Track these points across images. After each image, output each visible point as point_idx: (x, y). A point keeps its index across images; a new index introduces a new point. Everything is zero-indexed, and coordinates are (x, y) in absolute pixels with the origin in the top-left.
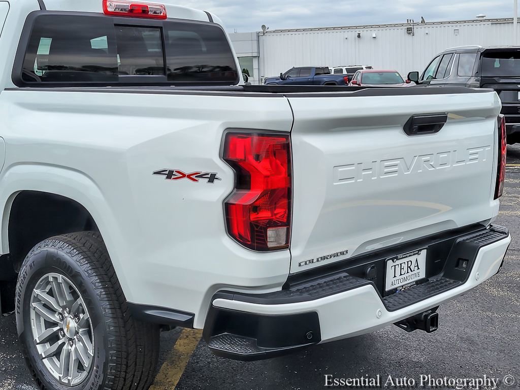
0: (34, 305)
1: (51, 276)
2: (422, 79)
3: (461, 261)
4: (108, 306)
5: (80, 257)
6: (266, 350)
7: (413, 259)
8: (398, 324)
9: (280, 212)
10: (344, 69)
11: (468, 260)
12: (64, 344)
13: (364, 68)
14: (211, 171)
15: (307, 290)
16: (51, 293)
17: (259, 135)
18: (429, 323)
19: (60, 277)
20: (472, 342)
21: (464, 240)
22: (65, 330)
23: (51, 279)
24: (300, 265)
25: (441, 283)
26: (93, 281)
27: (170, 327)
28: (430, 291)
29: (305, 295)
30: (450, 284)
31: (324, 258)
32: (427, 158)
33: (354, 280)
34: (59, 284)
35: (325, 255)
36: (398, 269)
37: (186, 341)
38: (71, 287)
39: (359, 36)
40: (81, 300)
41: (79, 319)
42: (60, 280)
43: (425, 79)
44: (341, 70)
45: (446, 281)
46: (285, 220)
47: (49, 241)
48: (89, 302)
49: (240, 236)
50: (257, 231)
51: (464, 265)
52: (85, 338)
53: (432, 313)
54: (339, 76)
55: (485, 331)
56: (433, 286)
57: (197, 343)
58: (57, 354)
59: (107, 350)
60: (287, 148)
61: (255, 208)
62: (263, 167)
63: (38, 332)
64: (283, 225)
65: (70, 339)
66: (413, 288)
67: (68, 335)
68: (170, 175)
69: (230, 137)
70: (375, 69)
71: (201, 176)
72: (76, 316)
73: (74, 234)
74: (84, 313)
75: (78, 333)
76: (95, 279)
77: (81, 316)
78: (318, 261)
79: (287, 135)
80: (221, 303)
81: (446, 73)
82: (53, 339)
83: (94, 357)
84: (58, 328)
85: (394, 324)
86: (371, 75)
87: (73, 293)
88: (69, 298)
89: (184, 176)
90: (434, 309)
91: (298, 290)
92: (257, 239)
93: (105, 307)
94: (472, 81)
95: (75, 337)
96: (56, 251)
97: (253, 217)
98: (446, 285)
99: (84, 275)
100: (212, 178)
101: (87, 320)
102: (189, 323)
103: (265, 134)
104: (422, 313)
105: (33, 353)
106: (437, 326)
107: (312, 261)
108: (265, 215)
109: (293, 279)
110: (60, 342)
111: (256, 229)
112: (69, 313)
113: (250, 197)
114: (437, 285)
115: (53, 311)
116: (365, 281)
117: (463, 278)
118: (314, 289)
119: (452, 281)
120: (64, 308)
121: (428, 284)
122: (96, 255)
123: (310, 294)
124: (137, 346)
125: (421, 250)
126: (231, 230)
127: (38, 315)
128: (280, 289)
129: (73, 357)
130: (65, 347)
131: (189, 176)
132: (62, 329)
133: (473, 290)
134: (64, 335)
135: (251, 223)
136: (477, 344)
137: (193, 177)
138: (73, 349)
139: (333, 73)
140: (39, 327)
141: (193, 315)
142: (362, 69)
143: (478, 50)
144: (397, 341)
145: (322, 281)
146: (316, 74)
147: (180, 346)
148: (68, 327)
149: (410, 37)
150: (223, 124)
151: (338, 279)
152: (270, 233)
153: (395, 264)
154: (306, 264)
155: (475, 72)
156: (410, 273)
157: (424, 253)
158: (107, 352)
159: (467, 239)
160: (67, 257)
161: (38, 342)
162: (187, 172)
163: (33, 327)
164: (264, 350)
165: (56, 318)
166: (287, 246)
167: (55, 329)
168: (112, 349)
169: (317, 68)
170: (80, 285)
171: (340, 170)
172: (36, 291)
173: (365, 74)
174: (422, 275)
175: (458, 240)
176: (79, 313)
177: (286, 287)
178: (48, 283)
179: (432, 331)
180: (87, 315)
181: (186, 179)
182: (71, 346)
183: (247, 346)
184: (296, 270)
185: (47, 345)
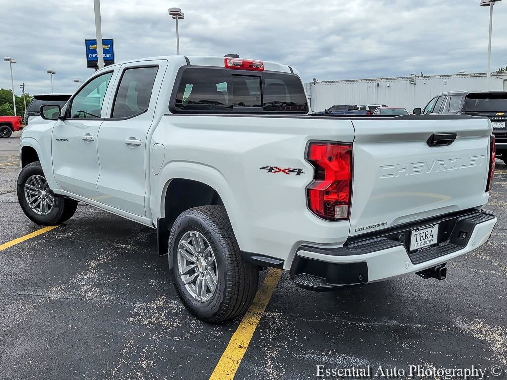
0: (180, 250)
1: (191, 232)
2: (424, 113)
3: (462, 233)
4: (228, 253)
5: (210, 221)
6: (332, 285)
7: (429, 230)
8: (419, 273)
9: (343, 195)
10: (367, 107)
11: (467, 233)
12: (198, 275)
13: (381, 106)
14: (298, 168)
15: (360, 247)
16: (190, 243)
17: (332, 144)
18: (440, 273)
19: (197, 233)
20: (465, 289)
21: (464, 219)
22: (199, 267)
23: (191, 235)
24: (355, 231)
25: (448, 247)
26: (218, 236)
27: (264, 268)
28: (441, 252)
29: (359, 250)
30: (455, 248)
31: (371, 227)
32: (442, 162)
33: (391, 243)
34: (196, 238)
35: (372, 225)
36: (419, 236)
37: (271, 278)
38: (204, 240)
39: (378, 85)
40: (210, 248)
41: (208, 260)
42: (197, 235)
43: (425, 113)
44: (365, 108)
45: (452, 246)
46: (347, 201)
47: (190, 210)
48: (215, 250)
49: (317, 211)
50: (328, 208)
51: (464, 236)
52: (212, 273)
53: (442, 267)
54: (365, 112)
55: (474, 281)
56: (442, 249)
57: (279, 280)
58: (194, 282)
59: (226, 280)
60: (350, 153)
61: (327, 192)
62: (334, 165)
63: (182, 268)
64: (345, 204)
65: (202, 273)
66: (429, 250)
67: (200, 270)
68: (271, 170)
69: (313, 145)
70: (389, 107)
71: (292, 171)
72: (206, 258)
73: (206, 207)
74: (211, 256)
75: (207, 269)
76: (220, 235)
77: (210, 258)
78: (367, 228)
79: (350, 145)
80: (302, 253)
81: (441, 109)
82: (191, 272)
83: (217, 285)
84: (195, 265)
85: (416, 273)
86: (385, 111)
87: (205, 243)
88: (202, 246)
89: (280, 170)
90: (443, 265)
91: (354, 247)
92: (328, 213)
93: (226, 253)
94: (460, 114)
95: (205, 272)
96: (195, 217)
97: (326, 198)
98: (452, 249)
99: (213, 233)
100: (299, 172)
101: (214, 261)
102: (280, 266)
103: (335, 144)
104: (435, 267)
105: (179, 281)
106: (445, 276)
107: (363, 229)
108: (333, 197)
109: (351, 239)
110: (196, 274)
111: (327, 206)
112: (202, 257)
113: (324, 185)
114: (445, 248)
115: (192, 255)
116: (398, 243)
117: (464, 244)
118: (364, 247)
119: (456, 246)
120: (199, 253)
121: (439, 247)
122: (220, 220)
123: (362, 250)
124: (245, 279)
125: (435, 225)
126: (310, 206)
127: (182, 257)
128: (342, 246)
129: (204, 284)
130: (199, 278)
131: (283, 171)
132: (197, 266)
133: (470, 253)
134: (198, 270)
135: (324, 202)
136: (468, 290)
137: (286, 171)
138: (204, 279)
139: (360, 110)
140: (183, 264)
141: (284, 261)
142: (380, 107)
143: (465, 94)
144: (411, 285)
145: (369, 242)
146: (349, 110)
147: (268, 281)
148: (201, 266)
149: (413, 85)
150: (308, 137)
151: (380, 241)
152: (337, 209)
153: (417, 233)
154: (359, 230)
155: (461, 109)
156: (427, 240)
157: (437, 226)
158: (226, 282)
159: (466, 219)
160: (202, 221)
161: (182, 273)
162: (282, 168)
163: (179, 264)
164: (330, 285)
165: (193, 259)
166: (347, 218)
167: (193, 266)
168: (229, 280)
169: (349, 106)
170: (210, 239)
171: (384, 168)
172: (182, 242)
173: (383, 110)
174: (435, 242)
175: (460, 219)
176: (208, 257)
177: (346, 245)
178: (189, 236)
179: (442, 279)
180: (214, 258)
181: (281, 172)
182: (203, 277)
183: (319, 282)
184: (353, 234)
185: (188, 276)
